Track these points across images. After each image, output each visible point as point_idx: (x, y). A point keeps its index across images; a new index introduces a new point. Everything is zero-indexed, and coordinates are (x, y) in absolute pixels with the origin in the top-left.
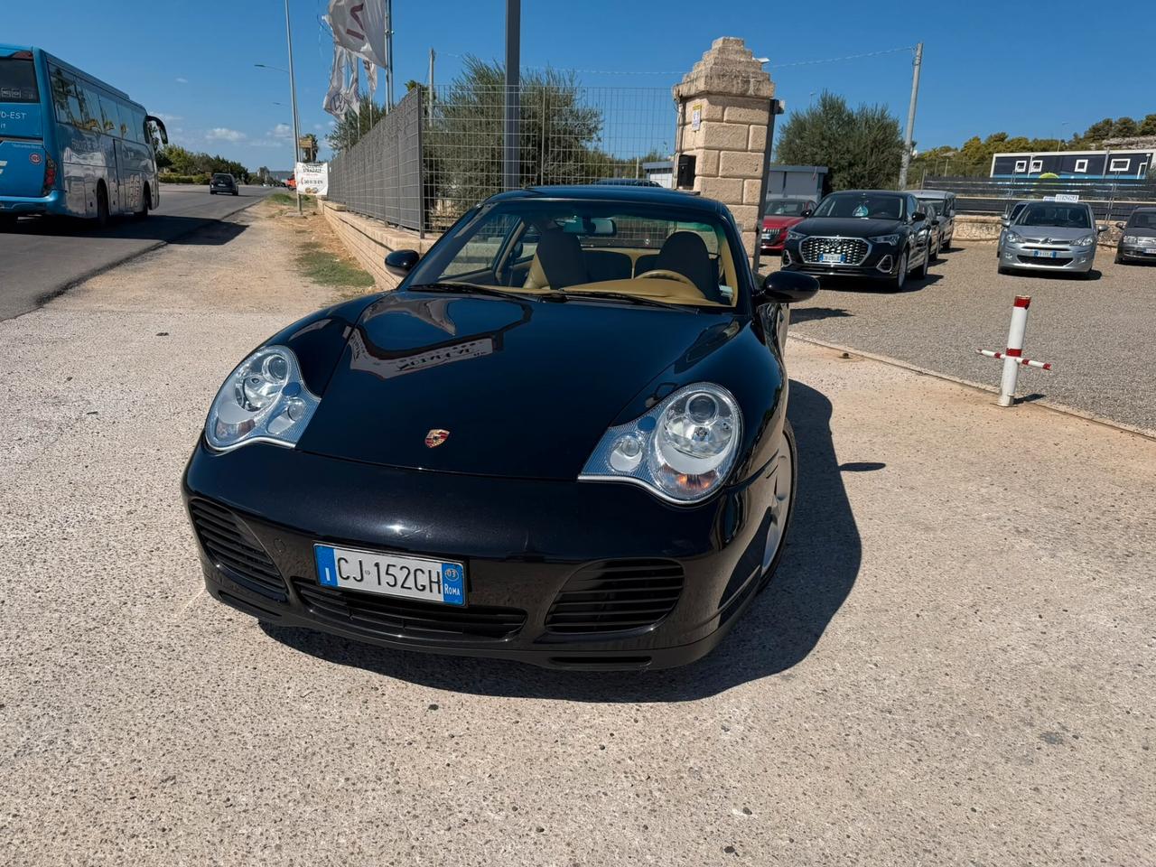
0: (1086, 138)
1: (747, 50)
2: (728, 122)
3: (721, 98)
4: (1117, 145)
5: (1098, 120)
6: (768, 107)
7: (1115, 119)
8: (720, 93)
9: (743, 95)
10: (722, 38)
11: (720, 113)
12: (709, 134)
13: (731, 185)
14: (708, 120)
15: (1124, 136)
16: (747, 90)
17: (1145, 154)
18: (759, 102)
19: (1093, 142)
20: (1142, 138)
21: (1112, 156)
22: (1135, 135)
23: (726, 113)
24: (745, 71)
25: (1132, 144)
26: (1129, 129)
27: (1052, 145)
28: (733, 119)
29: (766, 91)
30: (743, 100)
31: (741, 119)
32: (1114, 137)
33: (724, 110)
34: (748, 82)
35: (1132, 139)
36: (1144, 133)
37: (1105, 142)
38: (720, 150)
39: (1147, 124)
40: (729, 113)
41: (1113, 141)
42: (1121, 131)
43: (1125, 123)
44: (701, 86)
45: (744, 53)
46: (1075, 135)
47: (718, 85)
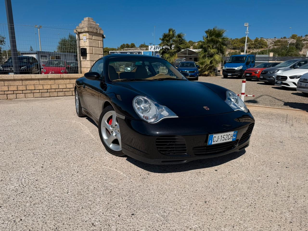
0: (120, 48)
1: (95, 21)
2: (94, 40)
3: (91, 33)
4: (127, 50)
5: (122, 44)
6: (102, 36)
7: (125, 44)
8: (91, 32)
9: (97, 33)
10: (88, 17)
11: (92, 37)
12: (90, 42)
13: (97, 56)
14: (89, 39)
15: (128, 48)
16: (97, 32)
17: (140, 52)
18: (100, 35)
19: (122, 49)
20: (131, 48)
21: (134, 52)
22: (130, 48)
23: (93, 37)
24: (96, 27)
25: (130, 50)
26: (128, 46)
27: (114, 49)
28: (95, 39)
29: (102, 32)
30: (96, 34)
31: (97, 39)
32: (126, 48)
33: (92, 36)
34: (97, 29)
35: (129, 49)
36: (131, 47)
37: (124, 49)
38: (93, 47)
39: (132, 45)
40: (94, 37)
41: (126, 49)
42: (127, 46)
43: (127, 45)
44: (86, 29)
45: (94, 22)
46: (118, 47)
47: (91, 30)
